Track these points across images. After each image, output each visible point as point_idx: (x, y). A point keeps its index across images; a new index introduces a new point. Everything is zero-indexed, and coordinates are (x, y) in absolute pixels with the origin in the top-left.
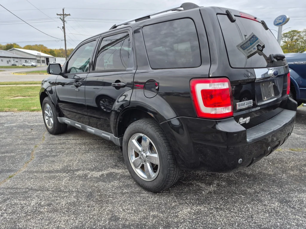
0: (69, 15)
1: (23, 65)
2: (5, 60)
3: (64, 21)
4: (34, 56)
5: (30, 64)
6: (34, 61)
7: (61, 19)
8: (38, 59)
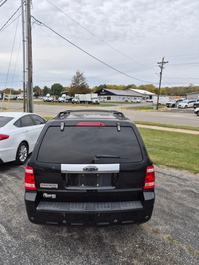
0: (168, 62)
1: (132, 101)
2: (122, 97)
3: (162, 68)
4: (141, 94)
5: (136, 101)
6: (140, 98)
7: (160, 67)
8: (144, 96)
